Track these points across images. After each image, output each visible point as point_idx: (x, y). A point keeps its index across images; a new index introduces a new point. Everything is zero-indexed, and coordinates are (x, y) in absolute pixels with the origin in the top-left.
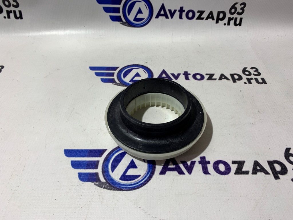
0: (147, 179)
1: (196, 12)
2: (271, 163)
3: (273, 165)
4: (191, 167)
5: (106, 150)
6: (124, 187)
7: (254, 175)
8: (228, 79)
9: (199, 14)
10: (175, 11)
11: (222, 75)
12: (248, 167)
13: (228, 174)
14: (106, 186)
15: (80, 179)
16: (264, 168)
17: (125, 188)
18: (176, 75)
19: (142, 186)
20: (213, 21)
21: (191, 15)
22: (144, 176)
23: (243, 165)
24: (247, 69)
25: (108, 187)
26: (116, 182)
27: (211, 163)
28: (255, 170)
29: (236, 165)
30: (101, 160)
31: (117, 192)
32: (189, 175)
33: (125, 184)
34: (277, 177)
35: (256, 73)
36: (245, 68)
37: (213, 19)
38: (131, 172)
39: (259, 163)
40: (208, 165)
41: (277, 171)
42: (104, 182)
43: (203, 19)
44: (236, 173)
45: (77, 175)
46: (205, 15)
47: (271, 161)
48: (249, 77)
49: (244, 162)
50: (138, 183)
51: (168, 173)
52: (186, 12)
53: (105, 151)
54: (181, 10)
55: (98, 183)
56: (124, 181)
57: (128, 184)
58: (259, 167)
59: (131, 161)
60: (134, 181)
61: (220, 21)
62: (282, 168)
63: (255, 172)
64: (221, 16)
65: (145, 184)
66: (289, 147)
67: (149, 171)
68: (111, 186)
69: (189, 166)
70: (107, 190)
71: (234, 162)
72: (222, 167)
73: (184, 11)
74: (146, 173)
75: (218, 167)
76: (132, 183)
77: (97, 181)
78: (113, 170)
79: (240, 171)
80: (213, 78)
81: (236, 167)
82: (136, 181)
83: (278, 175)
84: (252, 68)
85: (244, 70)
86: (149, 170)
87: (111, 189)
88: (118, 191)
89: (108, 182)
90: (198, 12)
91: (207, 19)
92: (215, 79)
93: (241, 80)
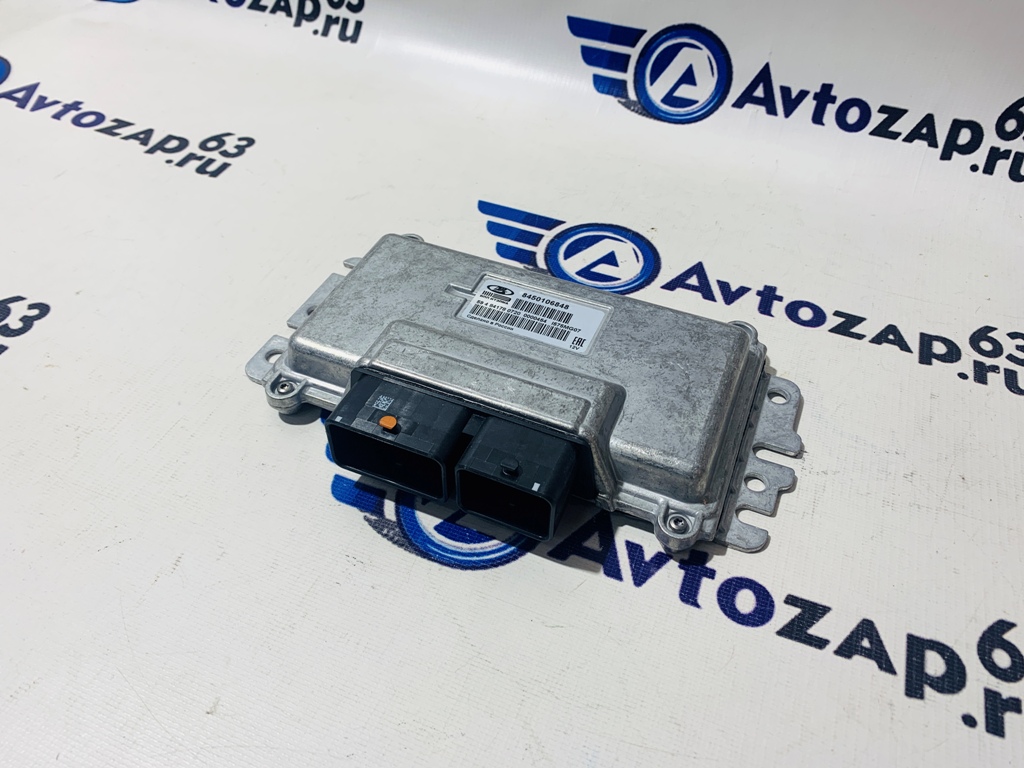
0: (508, 554)
1: (874, 109)
3: (923, 652)
6: (437, 553)
9: (885, 116)
10: (803, 94)
12: (833, 628)
14: (391, 532)
15: (333, 493)
16: (886, 652)
17: (440, 554)
19: (484, 567)
20: (932, 149)
21: (853, 115)
23: (820, 617)
25: (396, 538)
26: (422, 531)
27: (717, 576)
28: (851, 644)
29: (796, 611)
31: (413, 556)
32: (634, 587)
33: (443, 545)
37: (933, 144)
39: (877, 632)
40: (705, 581)
41: (926, 674)
42: (390, 521)
43: (895, 136)
44: (780, 633)
45: (331, 479)
46: (904, 126)
47: (923, 640)
49: (826, 610)
50: (478, 555)
52: (839, 102)
54: (825, 95)
55: (374, 518)
56: (446, 536)
57: (450, 548)
58: (871, 642)
60: (472, 546)
61: (955, 154)
62: (947, 672)
63: (847, 649)
64: (965, 136)
65: (496, 566)
68: (405, 536)
69: (646, 563)
70: (390, 543)
71: (791, 600)
73: (833, 100)
77: (373, 512)
79: (801, 631)
81: (793, 617)
87: (401, 545)
88: (417, 554)
89: (402, 525)
90: (883, 109)
91: (909, 139)
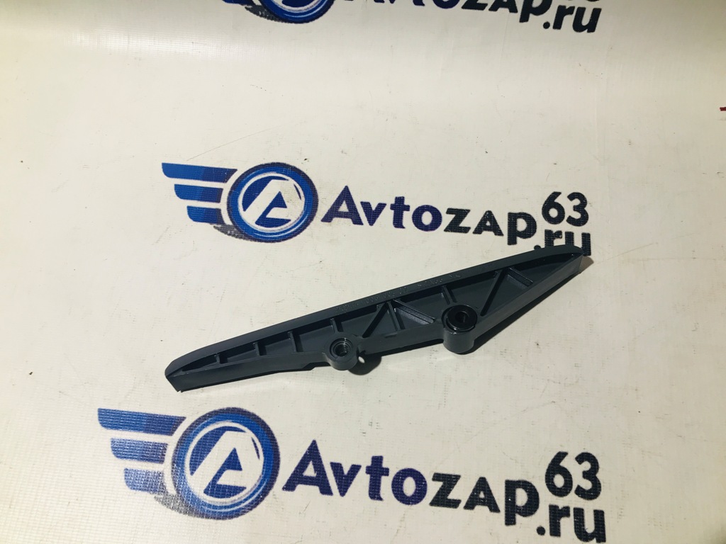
2: (511, 487)
4: (348, 480)
5: (183, 419)
7: (468, 512)
8: (498, 232)
11: (489, 216)
13: (418, 502)
18: (374, 207)
22: (252, 489)
24: (556, 201)
30: (172, 441)
34: (510, 521)
35: (577, 215)
36: (556, 194)
38: (229, 478)
48: (554, 228)
51: (300, 488)
53: (181, 422)
59: (231, 453)
66: (564, 450)
67: (265, 480)
72: (409, 486)
74: (258, 484)
75: (402, 485)
76: (226, 503)
78: (194, 468)
80: (463, 224)
82: (235, 500)
83: (515, 515)
84: (572, 197)
85: (551, 202)
86: (265, 477)
92: (466, 230)
93: (530, 236)
